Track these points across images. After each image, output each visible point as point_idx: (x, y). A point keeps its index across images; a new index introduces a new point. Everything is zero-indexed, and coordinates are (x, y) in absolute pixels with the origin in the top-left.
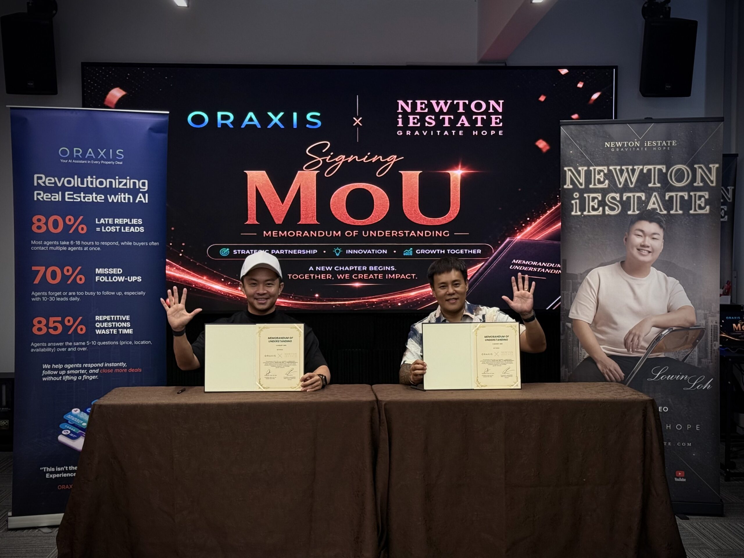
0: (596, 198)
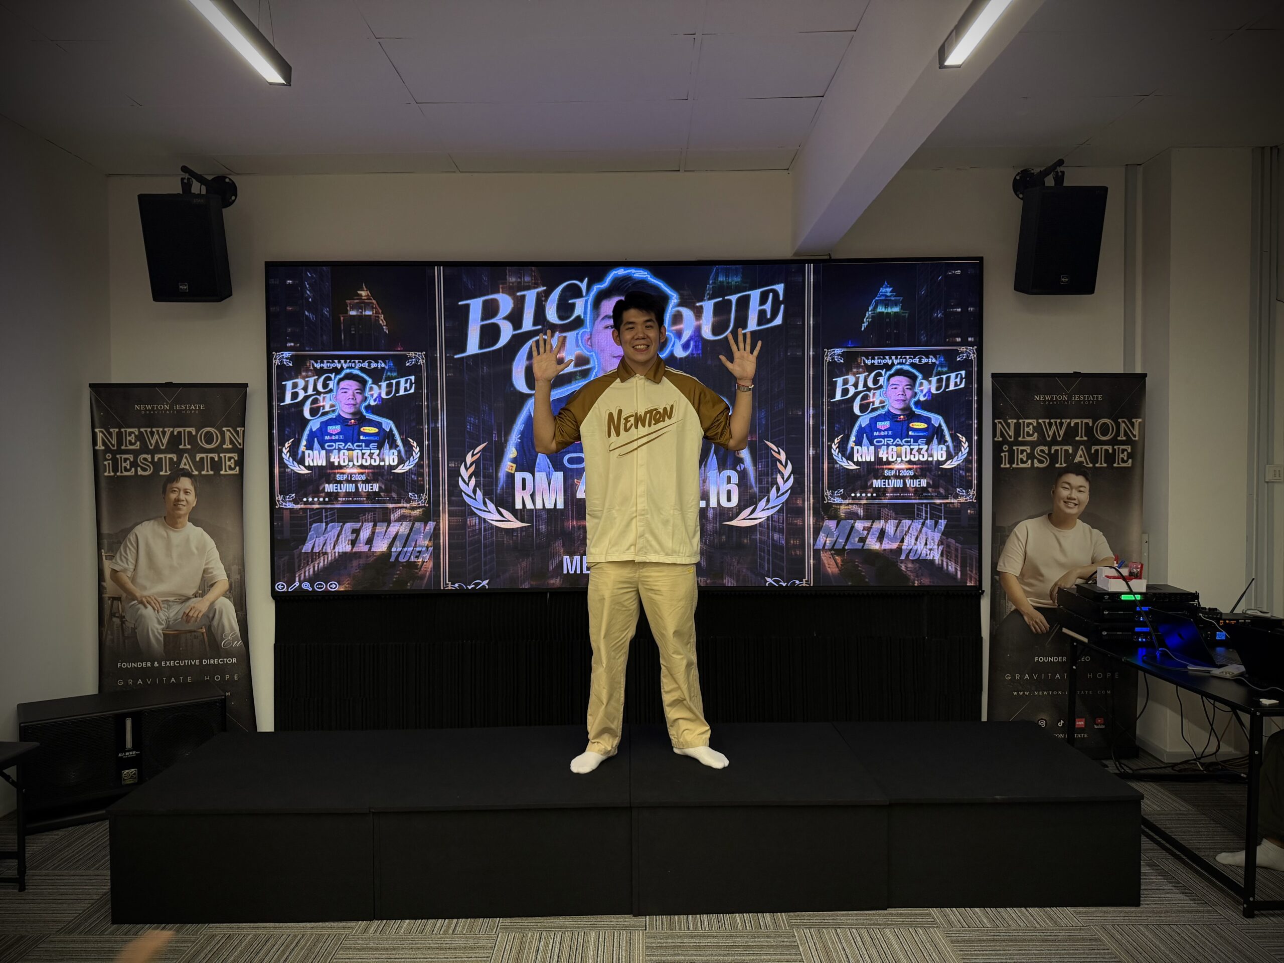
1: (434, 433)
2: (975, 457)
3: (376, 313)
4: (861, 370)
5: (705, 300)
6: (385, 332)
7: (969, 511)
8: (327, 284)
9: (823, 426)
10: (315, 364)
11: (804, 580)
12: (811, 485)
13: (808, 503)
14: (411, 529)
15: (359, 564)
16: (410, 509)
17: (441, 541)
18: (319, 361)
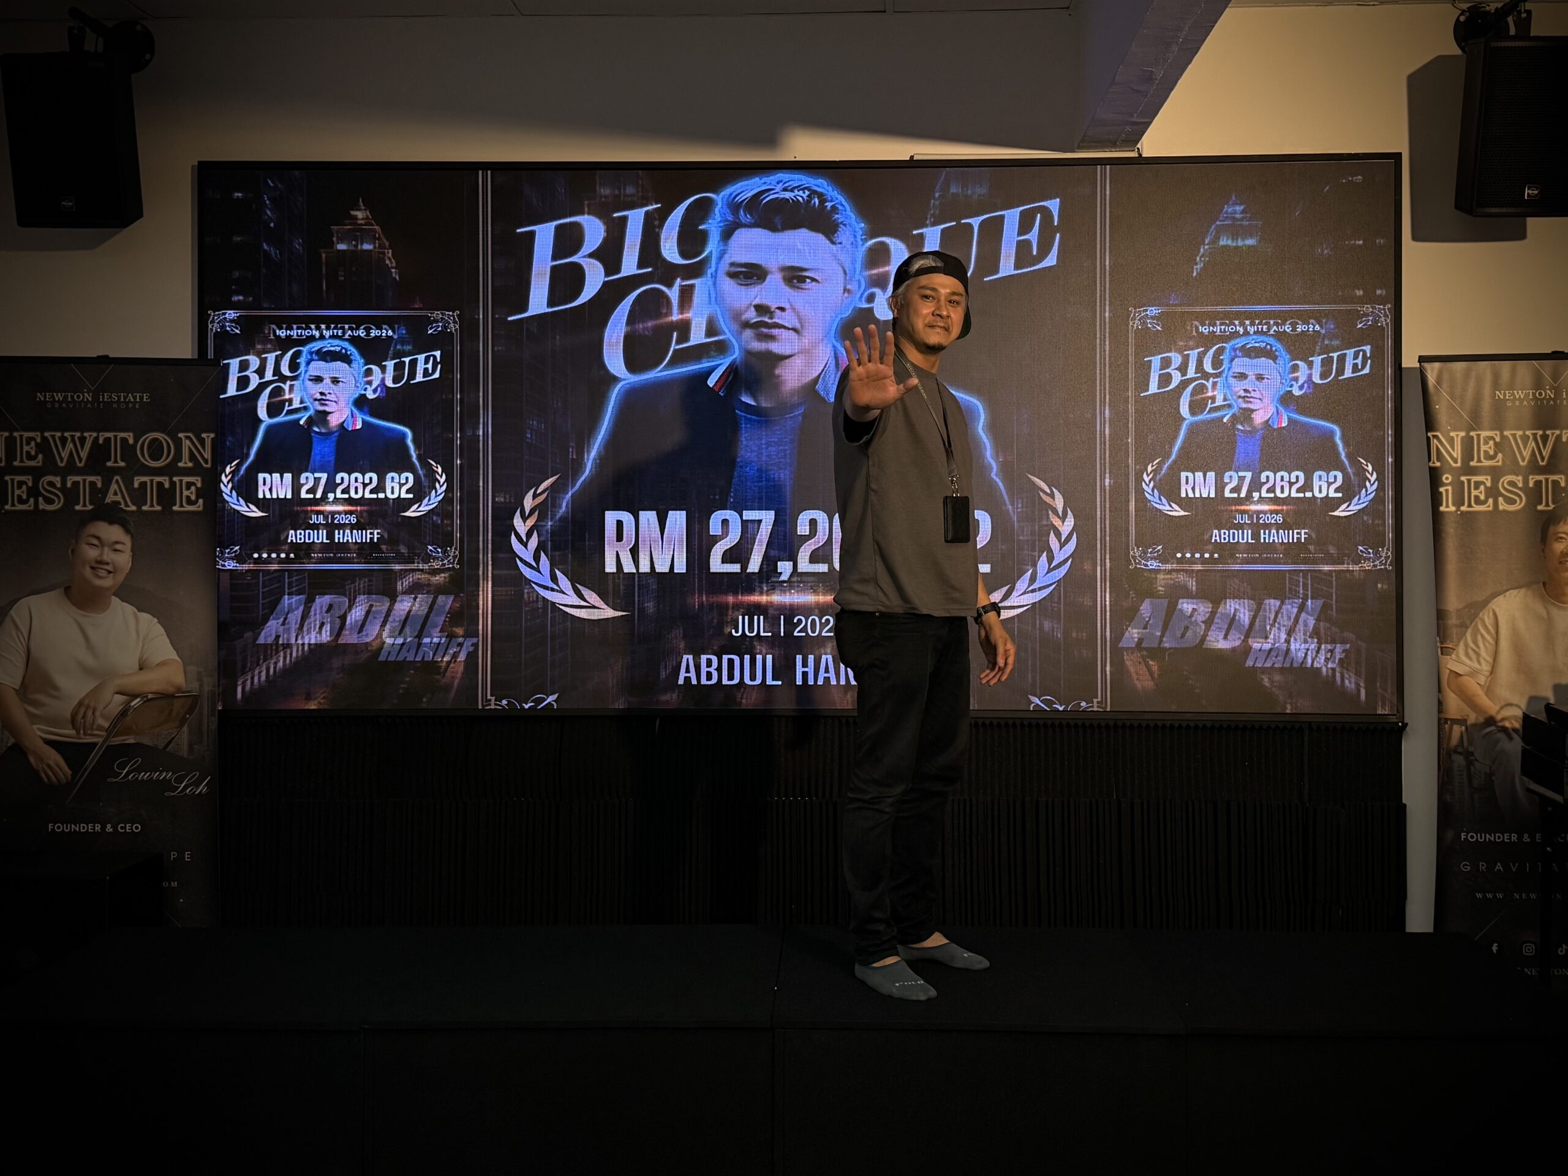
0: (25, 483)
1: (470, 449)
2: (1390, 493)
3: (379, 247)
4: (1191, 343)
5: (926, 226)
6: (395, 278)
7: (1379, 586)
8: (300, 199)
9: (1127, 438)
10: (278, 331)
11: (1095, 700)
12: (1108, 538)
13: (1102, 568)
14: (431, 608)
15: (343, 665)
16: (429, 573)
17: (480, 627)
18: (284, 326)
